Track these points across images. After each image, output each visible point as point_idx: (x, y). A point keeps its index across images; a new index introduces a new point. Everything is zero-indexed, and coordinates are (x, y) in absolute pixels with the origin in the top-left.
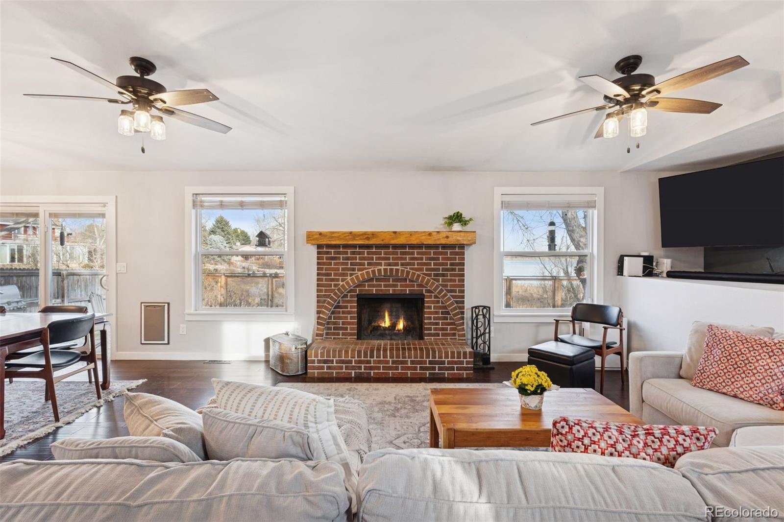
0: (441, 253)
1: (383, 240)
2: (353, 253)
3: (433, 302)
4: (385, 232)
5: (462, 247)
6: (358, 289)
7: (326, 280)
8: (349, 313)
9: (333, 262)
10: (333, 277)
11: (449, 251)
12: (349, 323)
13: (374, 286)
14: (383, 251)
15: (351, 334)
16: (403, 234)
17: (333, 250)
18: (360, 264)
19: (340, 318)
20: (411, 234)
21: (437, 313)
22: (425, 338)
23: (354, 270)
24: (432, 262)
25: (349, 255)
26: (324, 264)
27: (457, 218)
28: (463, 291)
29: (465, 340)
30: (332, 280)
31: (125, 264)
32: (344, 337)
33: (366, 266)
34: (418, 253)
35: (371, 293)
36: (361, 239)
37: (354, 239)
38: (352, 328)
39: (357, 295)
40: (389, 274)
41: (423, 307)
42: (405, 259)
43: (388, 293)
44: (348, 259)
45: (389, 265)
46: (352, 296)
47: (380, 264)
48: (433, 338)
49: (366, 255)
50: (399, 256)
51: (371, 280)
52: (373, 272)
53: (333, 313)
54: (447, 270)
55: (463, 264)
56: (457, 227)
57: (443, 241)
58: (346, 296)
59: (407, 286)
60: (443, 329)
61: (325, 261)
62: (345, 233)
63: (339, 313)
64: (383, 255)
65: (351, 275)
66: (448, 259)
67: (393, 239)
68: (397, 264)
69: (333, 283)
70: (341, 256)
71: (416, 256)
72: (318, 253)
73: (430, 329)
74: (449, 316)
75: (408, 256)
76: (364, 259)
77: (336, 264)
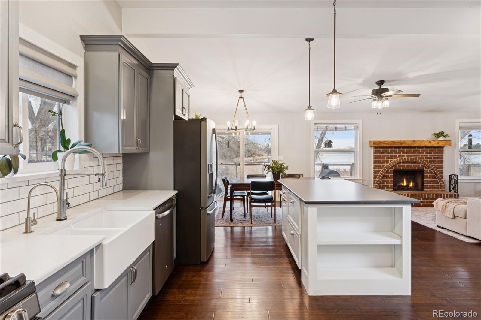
0: (433, 151)
1: (408, 145)
2: (391, 151)
3: (429, 173)
4: (409, 141)
5: (442, 147)
6: (394, 167)
7: (379, 163)
8: (390, 178)
9: (382, 155)
10: (382, 162)
11: (436, 149)
12: (389, 183)
13: (401, 166)
14: (405, 150)
15: (390, 188)
16: (417, 142)
17: (382, 150)
18: (395, 156)
19: (385, 181)
20: (421, 142)
21: (430, 178)
22: (425, 190)
23: (392, 158)
24: (428, 154)
25: (390, 152)
26: (378, 156)
27: (441, 134)
28: (443, 168)
29: (445, 190)
30: (382, 163)
31: (282, 156)
32: (387, 189)
33: (398, 157)
34: (422, 151)
35: (400, 169)
36: (398, 144)
37: (395, 144)
38: (391, 185)
39: (394, 170)
40: (410, 160)
41: (424, 175)
42: (416, 153)
43: (408, 169)
44: (389, 153)
45: (408, 156)
46: (391, 171)
47: (404, 156)
48: (428, 190)
49: (397, 152)
50: (413, 152)
51: (400, 163)
52: (402, 159)
53: (382, 178)
54: (435, 158)
55: (443, 156)
56: (441, 138)
57: (436, 145)
58: (388, 171)
59: (416, 166)
60: (433, 186)
61: (378, 154)
62: (391, 141)
63: (385, 178)
64: (405, 152)
65: (391, 161)
66: (436, 153)
67: (413, 144)
68: (412, 156)
69: (382, 165)
70: (386, 152)
71: (421, 152)
72: (375, 151)
73: (427, 186)
74: (436, 180)
75: (417, 152)
76: (397, 153)
77: (383, 156)
